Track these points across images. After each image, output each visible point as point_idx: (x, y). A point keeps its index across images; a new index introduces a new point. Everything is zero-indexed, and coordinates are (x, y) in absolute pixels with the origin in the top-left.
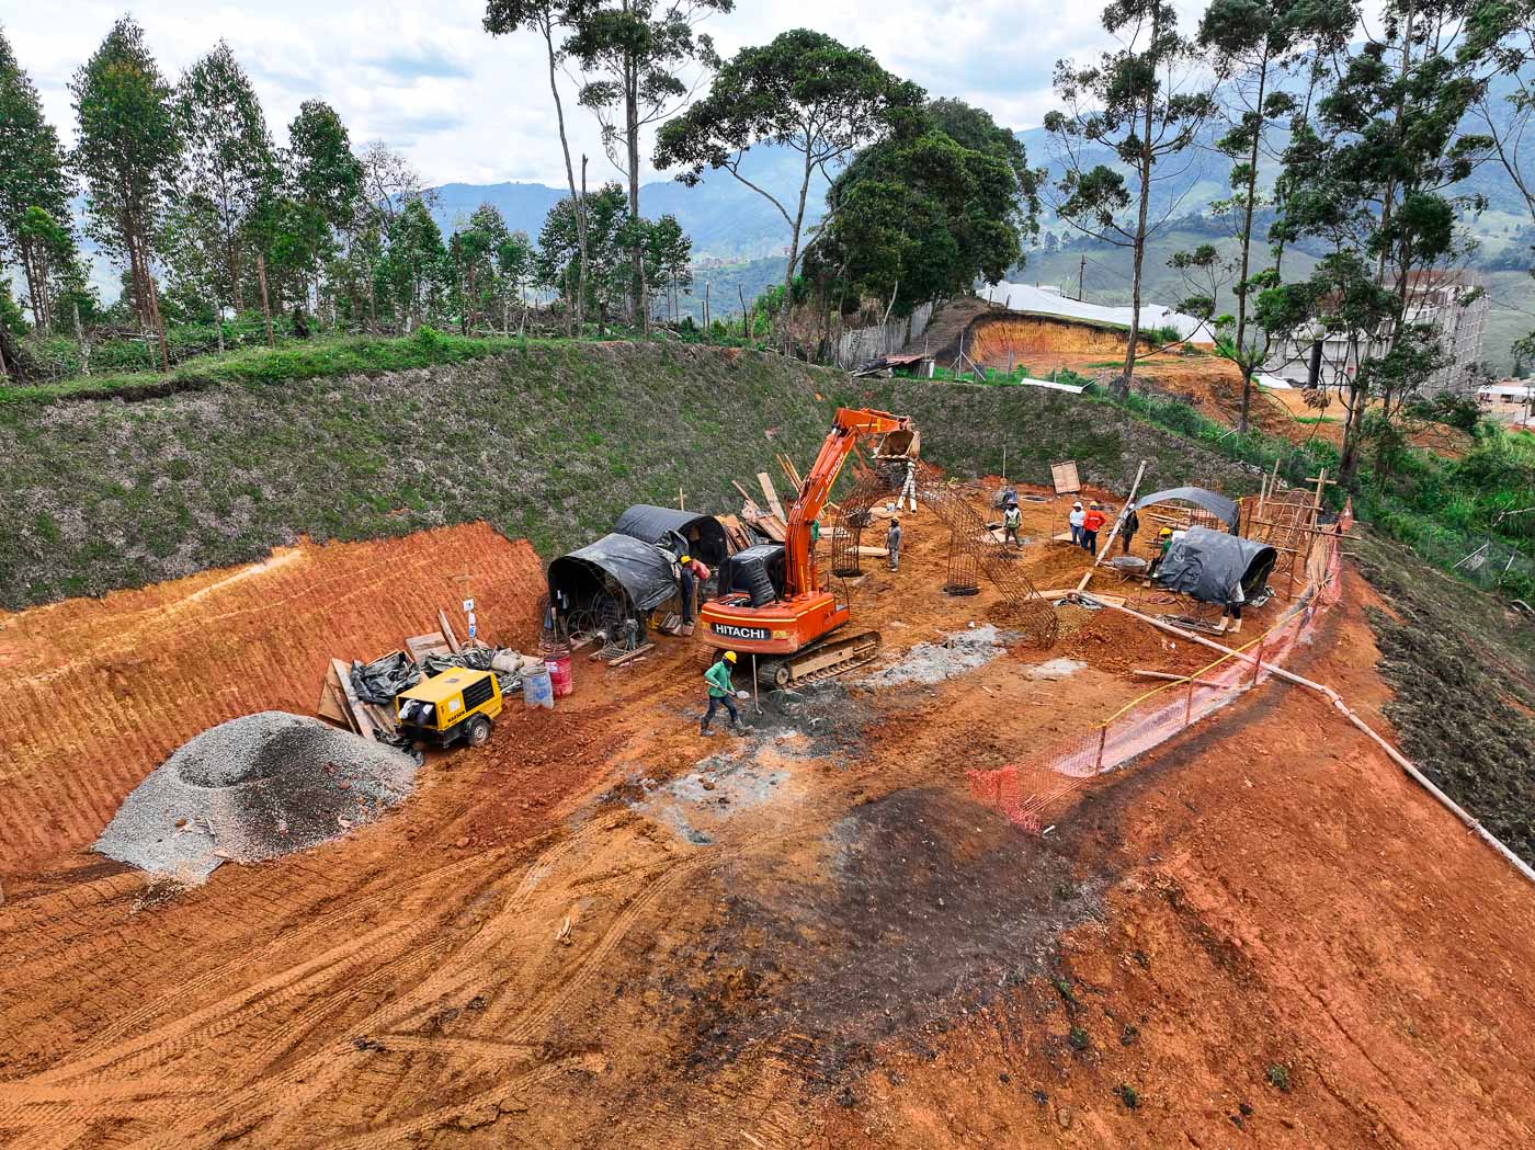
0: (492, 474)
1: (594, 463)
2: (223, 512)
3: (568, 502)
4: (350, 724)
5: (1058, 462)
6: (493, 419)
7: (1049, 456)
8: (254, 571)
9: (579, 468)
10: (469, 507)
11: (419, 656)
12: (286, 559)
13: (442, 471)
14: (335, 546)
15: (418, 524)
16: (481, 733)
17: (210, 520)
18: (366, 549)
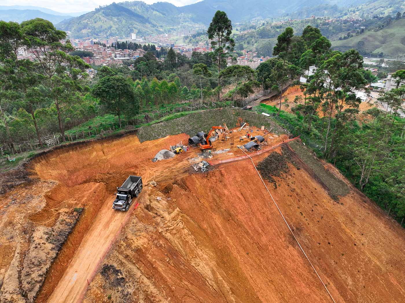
0: (186, 128)
1: (198, 126)
2: (163, 133)
3: (194, 131)
4: (171, 151)
5: (263, 126)
6: (187, 122)
7: (262, 125)
8: (165, 138)
9: (196, 127)
10: (184, 132)
11: (177, 146)
12: (168, 137)
13: (181, 128)
14: (171, 136)
15: (178, 133)
16: (180, 153)
17: (162, 134)
18: (174, 136)
